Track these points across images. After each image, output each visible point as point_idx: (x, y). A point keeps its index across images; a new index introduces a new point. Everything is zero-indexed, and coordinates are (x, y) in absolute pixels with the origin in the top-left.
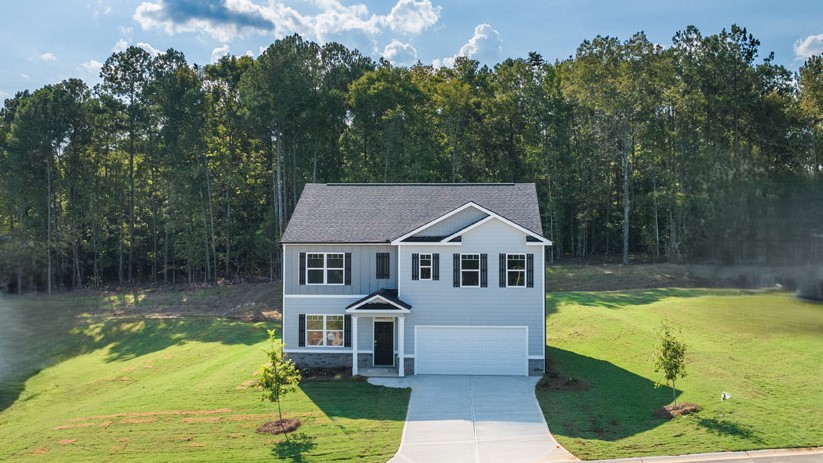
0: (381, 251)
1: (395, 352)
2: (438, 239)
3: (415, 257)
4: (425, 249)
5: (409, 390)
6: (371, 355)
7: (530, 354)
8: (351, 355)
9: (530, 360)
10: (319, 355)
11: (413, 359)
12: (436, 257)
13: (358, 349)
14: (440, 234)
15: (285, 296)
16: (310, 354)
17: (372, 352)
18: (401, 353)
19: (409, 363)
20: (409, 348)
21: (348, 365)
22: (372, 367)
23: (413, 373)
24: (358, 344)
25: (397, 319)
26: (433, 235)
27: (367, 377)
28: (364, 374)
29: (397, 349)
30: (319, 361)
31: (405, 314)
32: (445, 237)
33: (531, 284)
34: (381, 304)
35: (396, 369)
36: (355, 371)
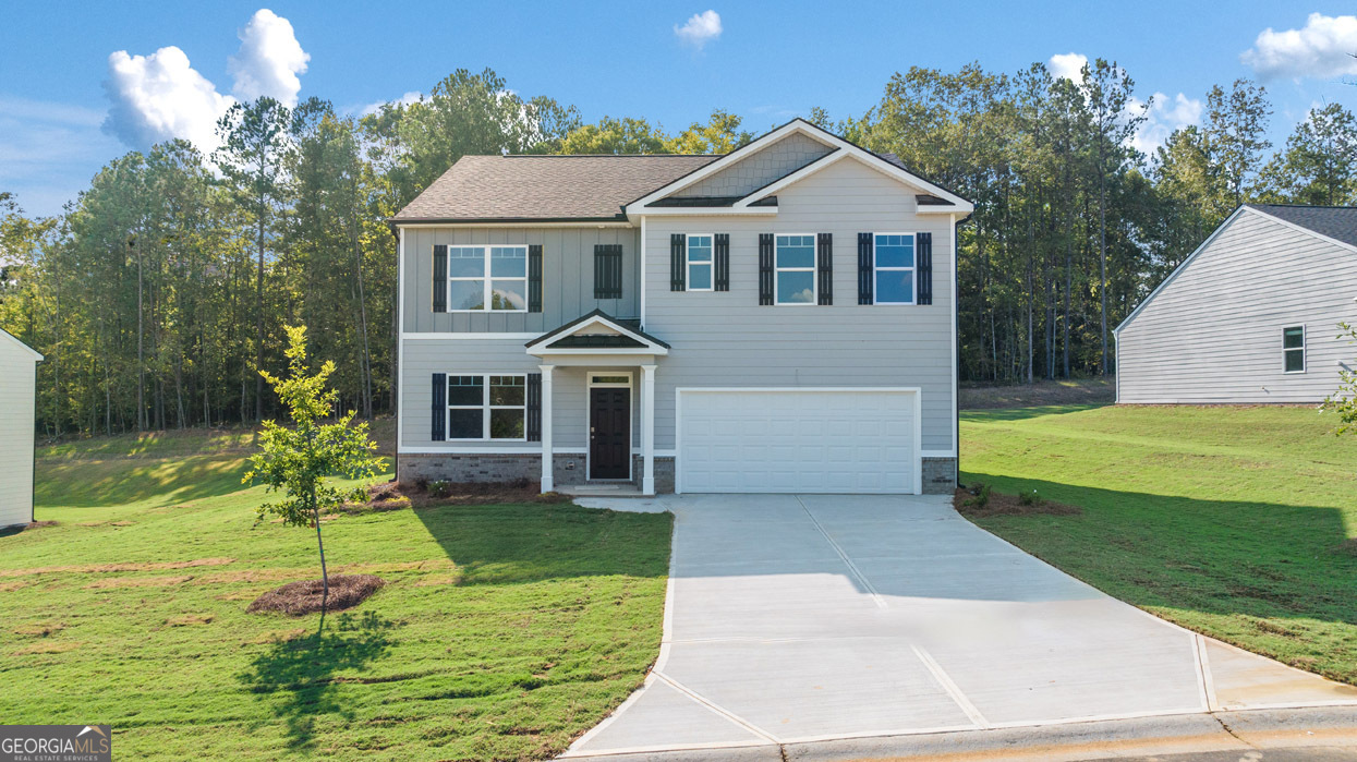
0: (604, 242)
1: (633, 451)
2: (728, 201)
3: (677, 242)
4: (700, 225)
5: (668, 518)
6: (583, 457)
7: (924, 446)
8: (539, 457)
9: (925, 461)
10: (475, 457)
11: (673, 459)
12: (723, 242)
13: (554, 444)
14: (731, 193)
15: (403, 336)
16: (456, 457)
17: (586, 450)
18: (646, 448)
19: (665, 467)
20: (664, 436)
21: (532, 476)
22: (584, 482)
23: (673, 490)
24: (554, 434)
25: (637, 371)
26: (715, 194)
27: (571, 497)
28: (565, 490)
29: (638, 444)
30: (475, 471)
31: (657, 358)
32: (742, 198)
33: (925, 297)
34: (606, 337)
35: (638, 484)
36: (547, 486)
